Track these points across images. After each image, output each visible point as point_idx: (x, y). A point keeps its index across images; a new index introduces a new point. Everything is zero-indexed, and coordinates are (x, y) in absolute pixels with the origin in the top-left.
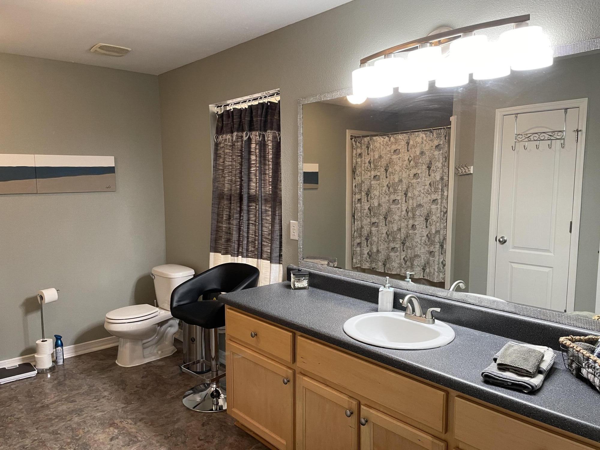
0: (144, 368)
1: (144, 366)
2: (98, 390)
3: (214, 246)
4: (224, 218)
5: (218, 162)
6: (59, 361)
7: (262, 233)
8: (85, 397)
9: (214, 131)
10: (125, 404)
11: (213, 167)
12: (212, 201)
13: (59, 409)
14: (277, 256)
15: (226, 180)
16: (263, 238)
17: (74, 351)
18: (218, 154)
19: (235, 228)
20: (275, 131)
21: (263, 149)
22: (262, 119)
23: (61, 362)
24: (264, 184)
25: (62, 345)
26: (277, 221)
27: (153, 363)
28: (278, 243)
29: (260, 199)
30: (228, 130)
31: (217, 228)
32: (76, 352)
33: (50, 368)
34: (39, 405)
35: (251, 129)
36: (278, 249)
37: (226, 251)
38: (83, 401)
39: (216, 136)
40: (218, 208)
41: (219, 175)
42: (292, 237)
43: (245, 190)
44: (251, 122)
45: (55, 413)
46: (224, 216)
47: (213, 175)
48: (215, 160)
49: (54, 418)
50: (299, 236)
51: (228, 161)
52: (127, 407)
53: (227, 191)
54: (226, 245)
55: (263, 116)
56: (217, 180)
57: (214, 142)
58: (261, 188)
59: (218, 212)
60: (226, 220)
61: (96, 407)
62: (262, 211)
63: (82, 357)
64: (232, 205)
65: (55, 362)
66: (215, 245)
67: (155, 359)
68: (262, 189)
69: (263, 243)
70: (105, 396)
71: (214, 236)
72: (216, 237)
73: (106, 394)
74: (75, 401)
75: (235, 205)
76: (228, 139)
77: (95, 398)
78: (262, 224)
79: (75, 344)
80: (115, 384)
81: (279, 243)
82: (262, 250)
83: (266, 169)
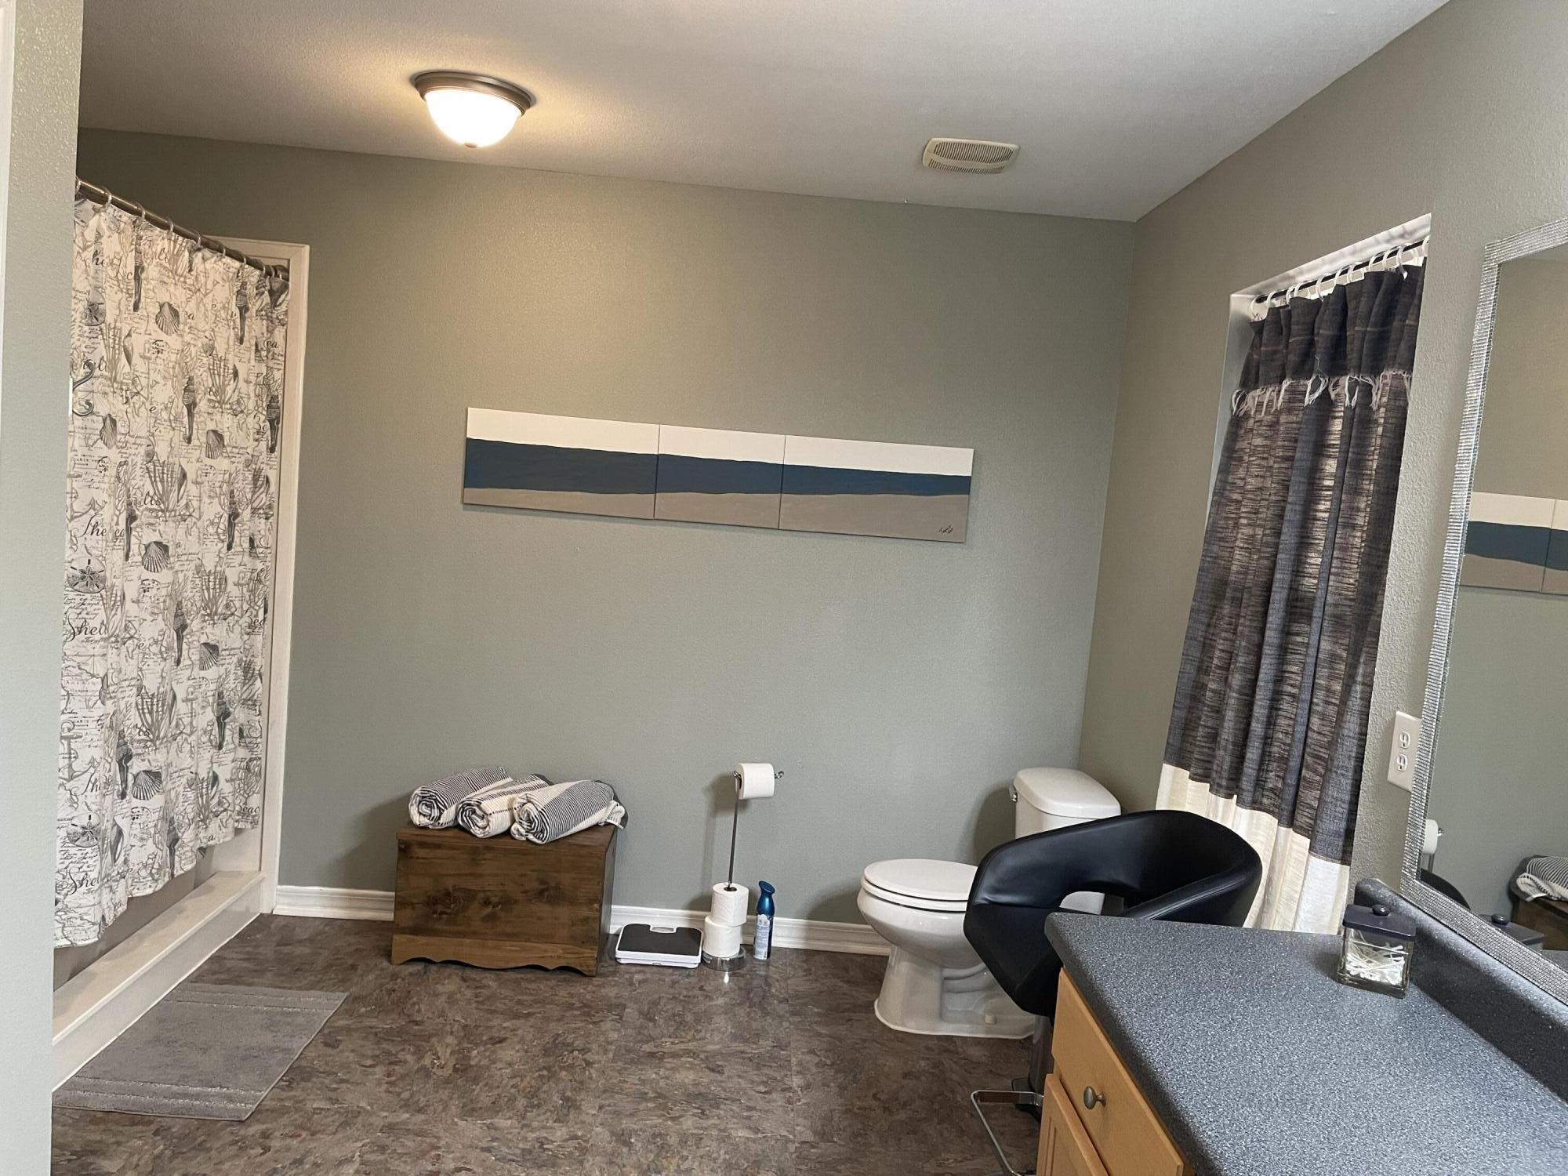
0: (928, 1048)
1: (930, 1043)
2: (785, 1065)
3: (1177, 744)
4: (1215, 661)
5: (1230, 479)
6: (758, 949)
7: (1306, 736)
8: (748, 1069)
9: (1236, 379)
10: (815, 1133)
11: (1215, 493)
12: (1194, 600)
13: (678, 1076)
14: (1336, 834)
15: (1240, 536)
16: (1306, 755)
17: (804, 935)
18: (1236, 452)
19: (1233, 699)
20: (1400, 372)
21: (1357, 438)
22: (1369, 329)
23: (761, 954)
24: (1342, 560)
25: (771, 913)
26: (1355, 702)
27: (959, 1043)
28: (1347, 783)
29: (1317, 613)
30: (1272, 375)
31: (1197, 688)
32: (807, 939)
33: (732, 961)
34: (647, 1048)
35: (1336, 367)
36: (1346, 806)
37: (1206, 769)
38: (736, 1079)
39: (1238, 394)
40: (1209, 625)
41: (1228, 518)
42: (1393, 776)
43: (1281, 577)
44: (1339, 343)
45: (662, 1083)
46: (1217, 653)
47: (1209, 517)
48: (1225, 470)
49: (651, 1095)
50: (1418, 781)
51: (1257, 476)
52: (813, 1147)
53: (1238, 573)
54: (1206, 750)
55: (1372, 319)
56: (1219, 535)
57: (1229, 413)
58: (1330, 573)
59: (1205, 638)
60: (1219, 668)
61: (750, 1109)
62: (1320, 655)
63: (817, 958)
64: (1242, 621)
65: (748, 948)
66: (1183, 741)
67: (968, 1032)
68: (1332, 577)
69: (1304, 771)
70: (789, 1089)
71: (1182, 714)
72: (1186, 719)
73: (796, 1081)
74: (721, 1073)
75: (1248, 623)
76: (1269, 401)
77: (765, 1083)
78: (1311, 702)
79: (809, 918)
80: (833, 1064)
81: (1353, 785)
82: (1296, 795)
83: (1358, 510)
